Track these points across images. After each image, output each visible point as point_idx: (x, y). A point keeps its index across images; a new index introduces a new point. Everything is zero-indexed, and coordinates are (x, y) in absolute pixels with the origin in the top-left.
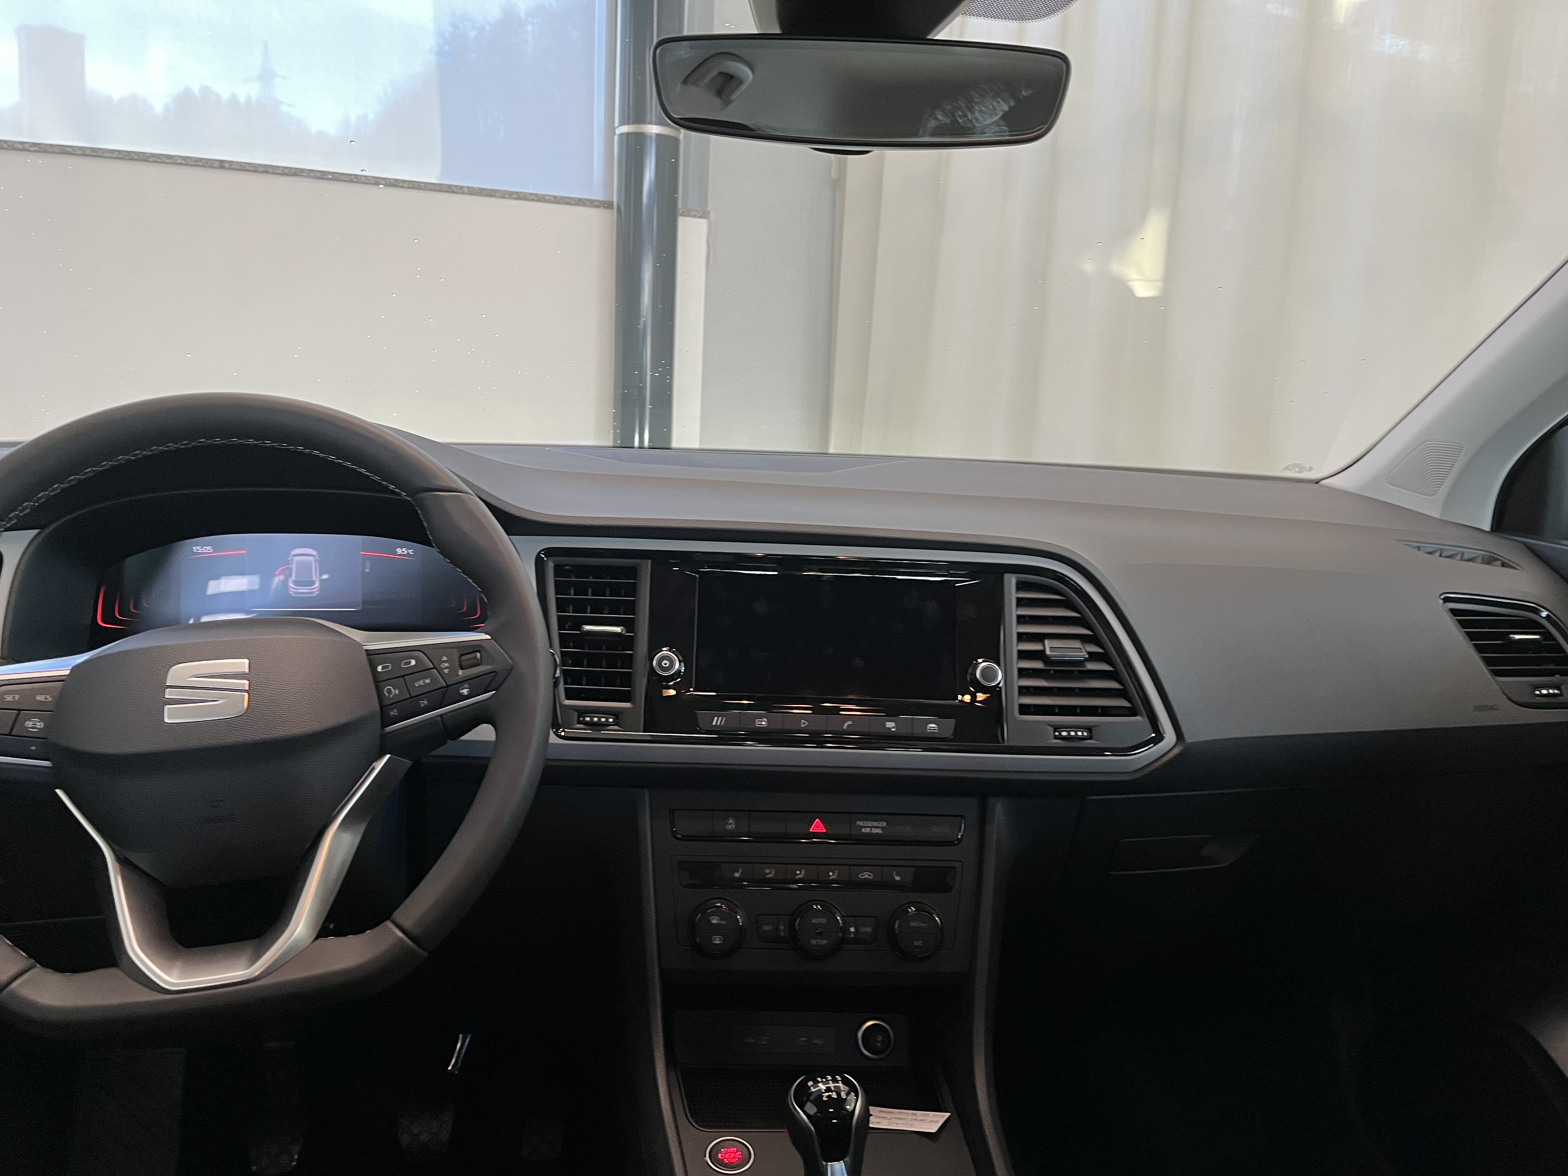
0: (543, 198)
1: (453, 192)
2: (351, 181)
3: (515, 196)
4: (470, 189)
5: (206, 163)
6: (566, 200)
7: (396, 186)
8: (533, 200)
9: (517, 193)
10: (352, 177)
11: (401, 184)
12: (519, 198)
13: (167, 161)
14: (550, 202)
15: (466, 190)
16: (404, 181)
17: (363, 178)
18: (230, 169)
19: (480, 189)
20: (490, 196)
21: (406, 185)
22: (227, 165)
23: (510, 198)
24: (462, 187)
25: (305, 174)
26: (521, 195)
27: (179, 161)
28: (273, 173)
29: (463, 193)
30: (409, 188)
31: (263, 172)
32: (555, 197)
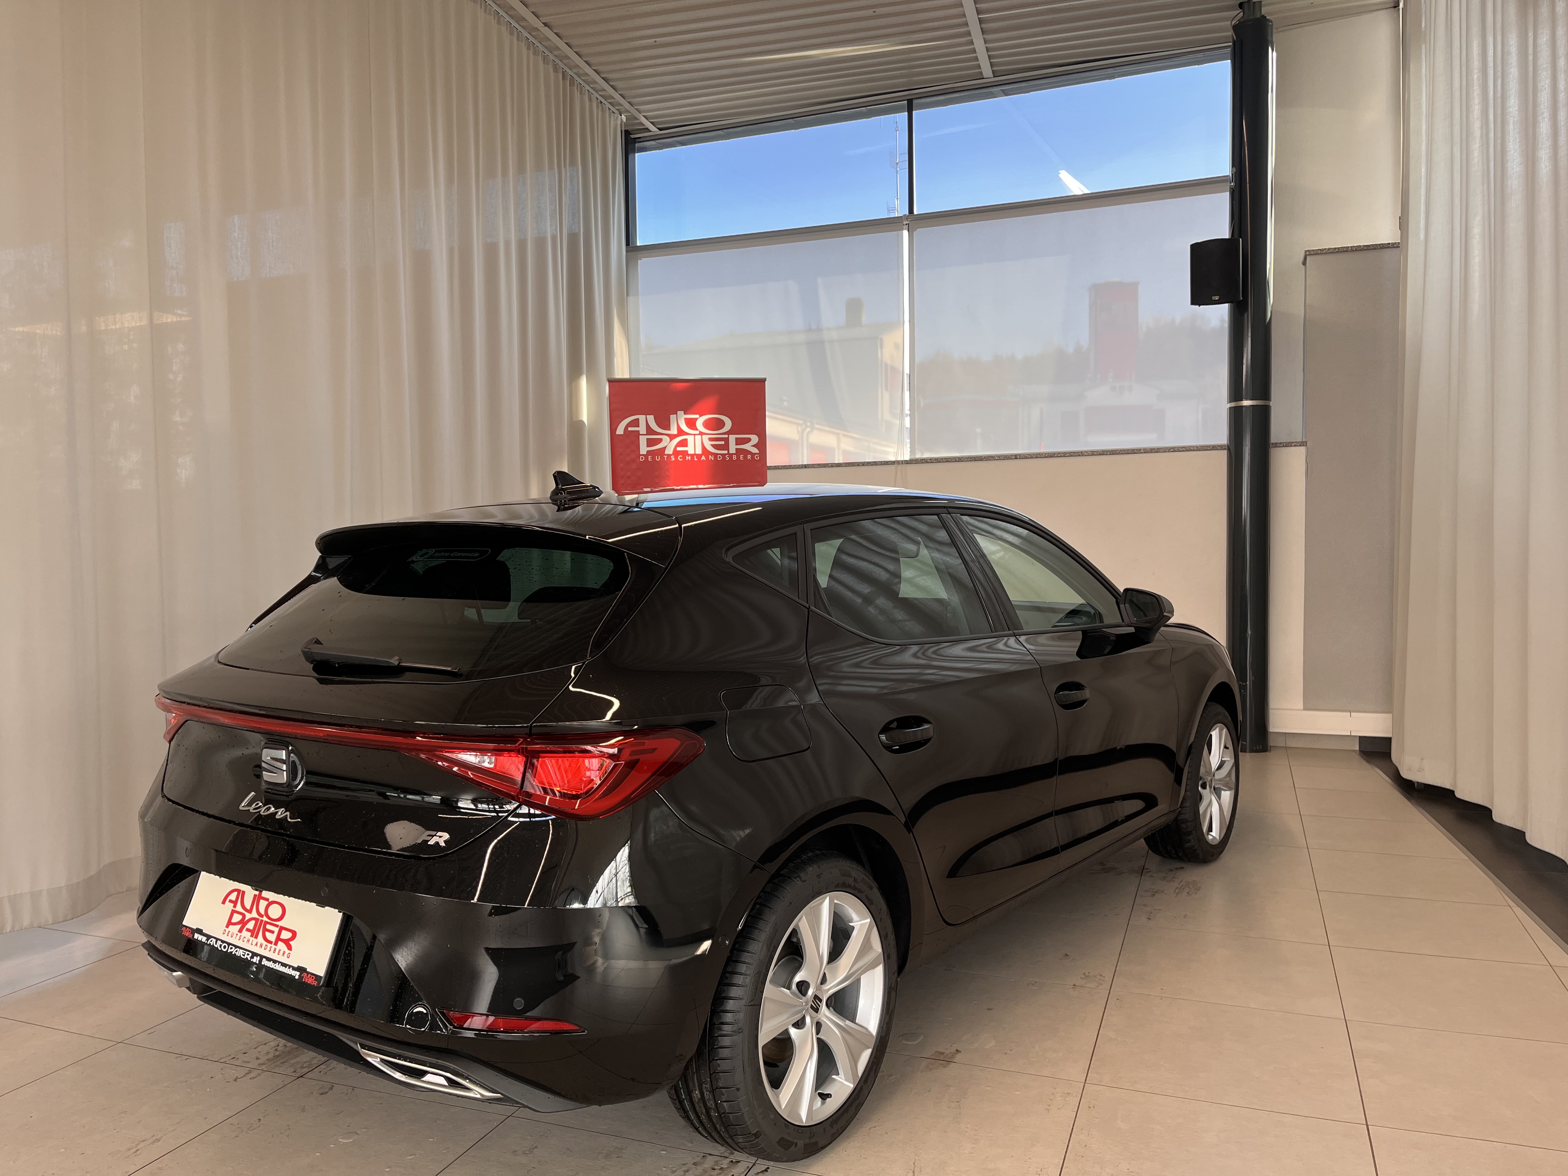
0: (1190, 449)
1: (1135, 453)
2: (1079, 455)
3: (1172, 450)
4: (1145, 450)
5: (1009, 457)
6: (1205, 448)
7: (1103, 455)
8: (1183, 451)
9: (1173, 448)
10: (1080, 453)
11: (1106, 453)
12: (1174, 451)
13: (991, 459)
14: (1194, 450)
15: (1142, 451)
16: (1107, 451)
17: (1085, 453)
18: (1020, 458)
19: (1150, 449)
20: (1157, 452)
21: (1108, 453)
22: (1018, 457)
23: (1169, 452)
24: (1140, 450)
25: (1056, 456)
26: (1176, 449)
27: (997, 458)
28: (1040, 457)
29: (1141, 453)
30: (1110, 454)
31: (1035, 458)
32: (1197, 447)
